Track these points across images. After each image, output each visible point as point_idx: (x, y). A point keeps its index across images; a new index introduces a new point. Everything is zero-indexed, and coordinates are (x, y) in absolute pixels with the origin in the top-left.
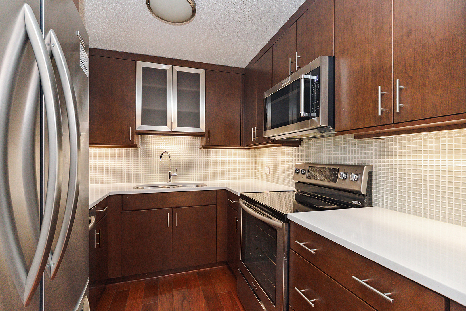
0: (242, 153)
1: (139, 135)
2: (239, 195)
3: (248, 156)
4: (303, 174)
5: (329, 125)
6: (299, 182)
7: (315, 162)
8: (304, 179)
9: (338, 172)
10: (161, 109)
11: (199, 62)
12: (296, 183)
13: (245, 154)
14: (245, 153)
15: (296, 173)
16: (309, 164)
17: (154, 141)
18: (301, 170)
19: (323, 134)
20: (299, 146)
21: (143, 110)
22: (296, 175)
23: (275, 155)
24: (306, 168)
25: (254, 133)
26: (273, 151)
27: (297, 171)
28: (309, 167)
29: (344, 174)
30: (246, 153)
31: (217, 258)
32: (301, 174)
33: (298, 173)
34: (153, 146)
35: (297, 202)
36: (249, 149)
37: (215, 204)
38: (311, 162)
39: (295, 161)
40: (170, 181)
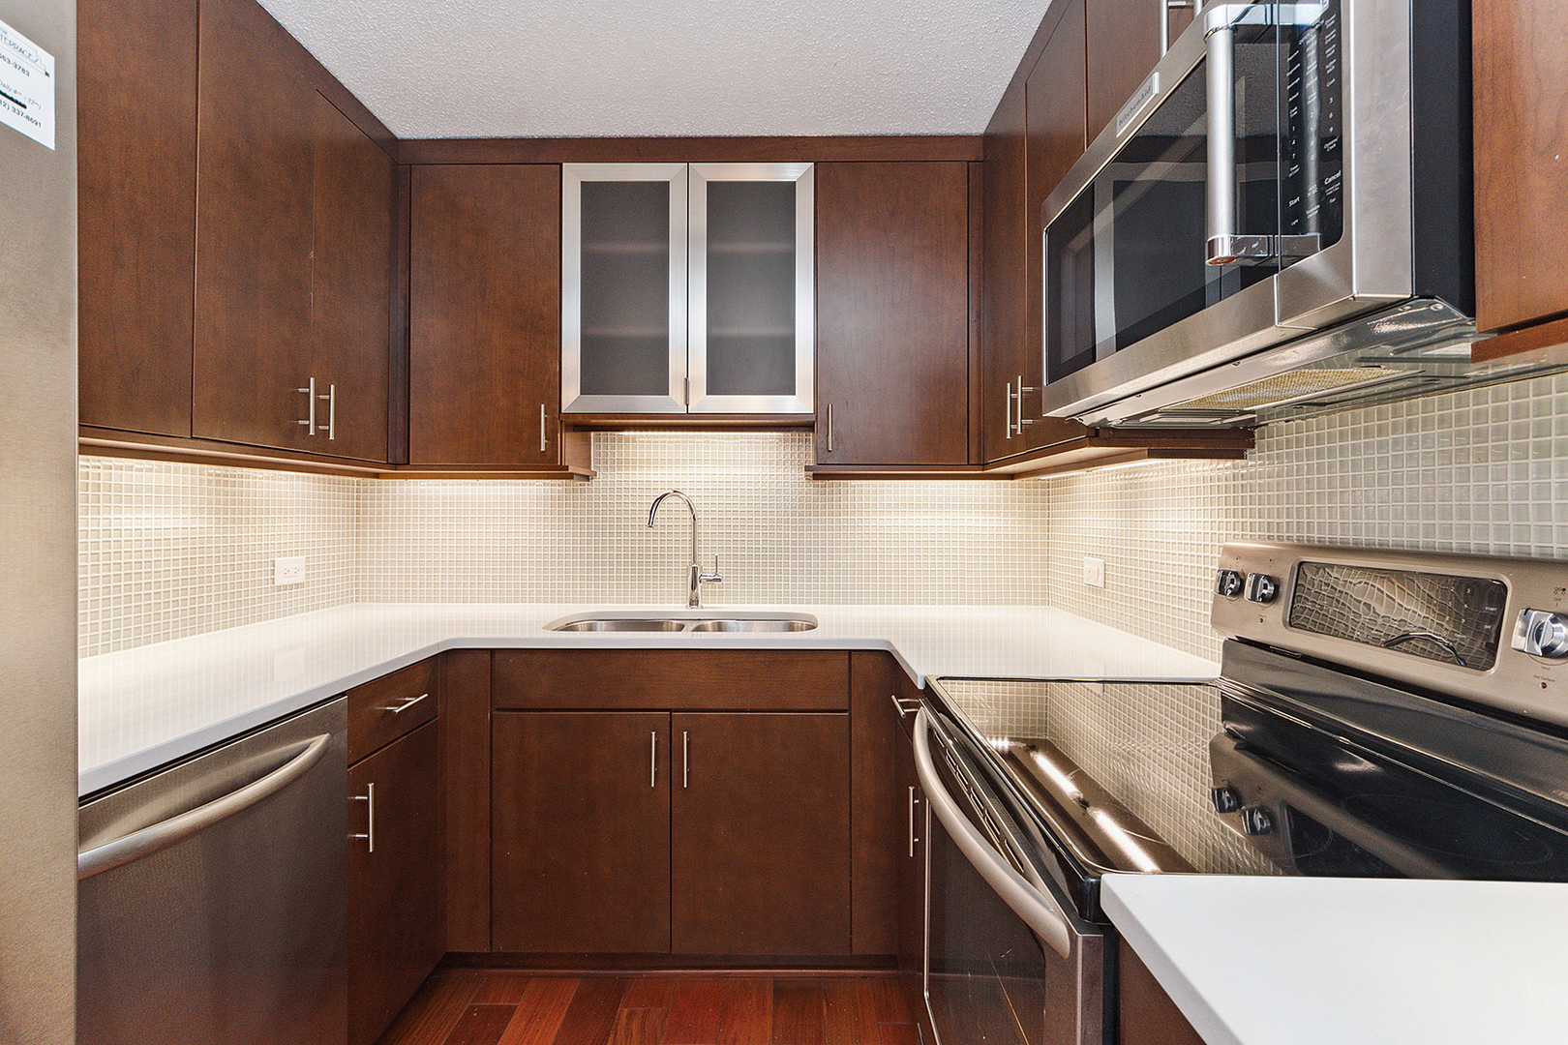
0: (984, 493)
1: (592, 434)
2: (920, 686)
3: (1013, 507)
4: (1265, 599)
5: (1424, 289)
6: (1242, 641)
7: (1339, 537)
8: (1270, 625)
9: (1501, 602)
10: (649, 331)
11: (790, 137)
12: (1226, 641)
13: (998, 500)
14: (998, 493)
15: (1222, 590)
16: (1304, 547)
17: (642, 454)
18: (1249, 580)
19: (1386, 372)
20: (1242, 457)
21: (586, 340)
22: (1228, 602)
23: (1130, 500)
24: (1284, 572)
25: (1014, 401)
26: (1123, 482)
27: (1230, 584)
28: (1302, 563)
29: (1554, 621)
30: (1006, 493)
31: (855, 939)
32: (1254, 598)
33: (1238, 592)
34: (637, 472)
35: (1235, 743)
36: (1012, 476)
37: (845, 711)
38: (1316, 535)
39: (1225, 532)
40: (694, 602)
